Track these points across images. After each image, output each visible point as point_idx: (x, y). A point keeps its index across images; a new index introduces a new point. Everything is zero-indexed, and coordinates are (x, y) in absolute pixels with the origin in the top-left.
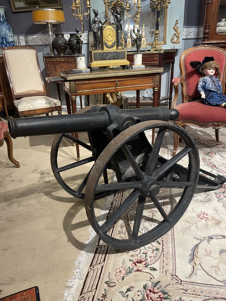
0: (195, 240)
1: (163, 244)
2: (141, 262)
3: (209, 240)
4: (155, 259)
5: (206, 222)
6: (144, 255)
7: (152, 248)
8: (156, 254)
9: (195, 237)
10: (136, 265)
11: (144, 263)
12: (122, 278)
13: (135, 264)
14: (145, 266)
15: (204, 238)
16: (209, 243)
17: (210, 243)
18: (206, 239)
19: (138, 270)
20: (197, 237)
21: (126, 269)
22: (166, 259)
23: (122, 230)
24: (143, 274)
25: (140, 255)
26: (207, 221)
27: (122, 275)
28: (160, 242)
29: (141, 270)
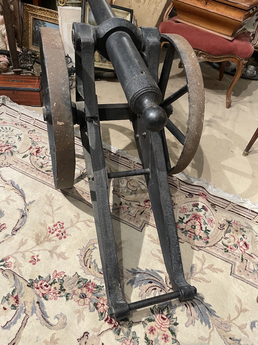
0: (31, 200)
1: (44, 173)
2: (37, 152)
3: (22, 212)
4: (34, 161)
5: (48, 228)
6: (42, 157)
7: (46, 164)
8: (38, 164)
9: (35, 202)
10: (36, 148)
11: (35, 154)
12: (32, 138)
13: (38, 148)
14: (32, 153)
15: (28, 209)
16: (19, 209)
17: (18, 211)
18: (25, 210)
19: (31, 148)
20: (33, 204)
21: (37, 142)
22: (27, 168)
23: (79, 152)
24: (26, 149)
25: (44, 154)
26: (49, 230)
27: (34, 139)
28: (48, 172)
29: (30, 150)
